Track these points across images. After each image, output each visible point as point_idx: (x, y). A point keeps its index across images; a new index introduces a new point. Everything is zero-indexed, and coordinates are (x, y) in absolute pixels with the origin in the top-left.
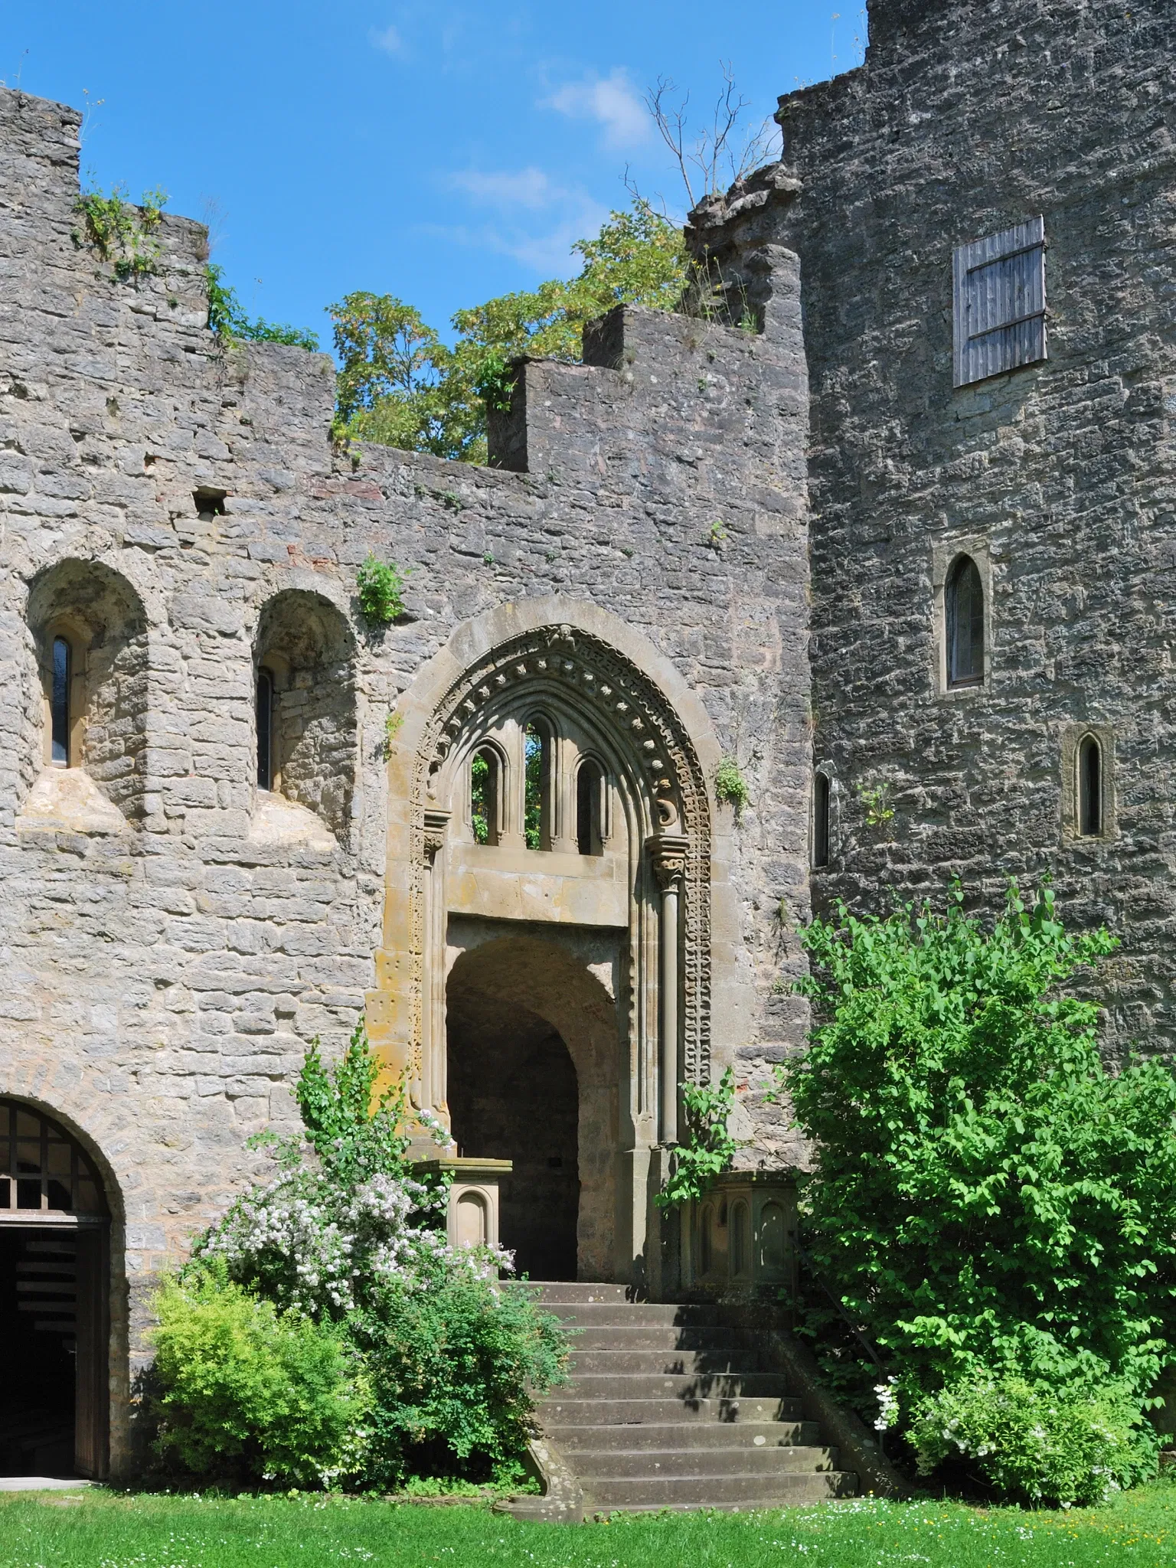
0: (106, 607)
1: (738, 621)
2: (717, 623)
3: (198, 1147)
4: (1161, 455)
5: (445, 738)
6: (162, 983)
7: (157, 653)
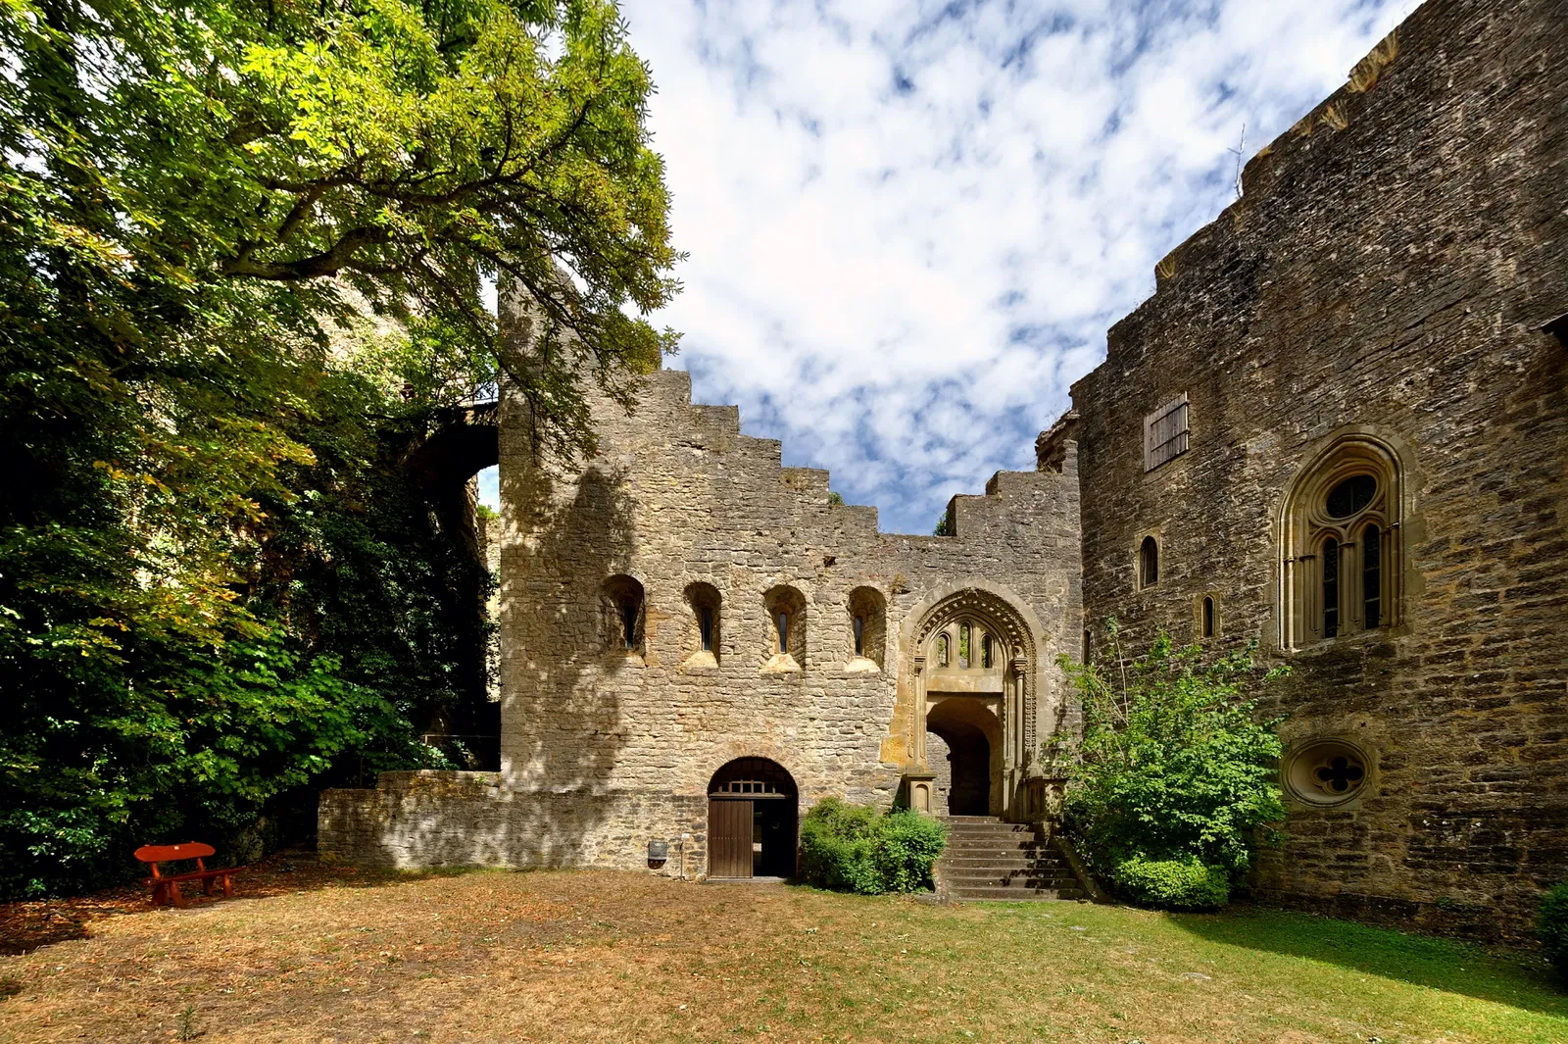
0: (794, 599)
1: (1049, 580)
2: (1040, 580)
3: (826, 772)
4: (1246, 474)
5: (924, 631)
6: (812, 719)
7: (809, 613)
